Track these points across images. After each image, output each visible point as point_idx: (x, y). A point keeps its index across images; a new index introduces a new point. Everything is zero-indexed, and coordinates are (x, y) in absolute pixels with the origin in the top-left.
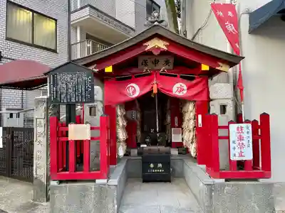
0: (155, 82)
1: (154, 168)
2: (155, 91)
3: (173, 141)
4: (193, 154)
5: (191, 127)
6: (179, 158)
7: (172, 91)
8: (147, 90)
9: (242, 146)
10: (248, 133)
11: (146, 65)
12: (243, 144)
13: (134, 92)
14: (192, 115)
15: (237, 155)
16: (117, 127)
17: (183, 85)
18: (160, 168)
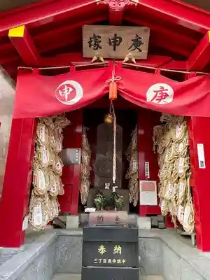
0: (113, 79)
1: (105, 256)
2: (113, 94)
3: (142, 203)
4: (188, 227)
5: (181, 171)
6: (152, 235)
11: (98, 47)
13: (73, 94)
14: (182, 148)
16: (37, 165)
17: (166, 86)
18: (117, 257)
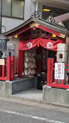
2: (38, 46)
7: (46, 46)
8: (35, 45)
9: (59, 73)
10: (63, 67)
12: (60, 72)
13: (30, 46)
15: (57, 77)
